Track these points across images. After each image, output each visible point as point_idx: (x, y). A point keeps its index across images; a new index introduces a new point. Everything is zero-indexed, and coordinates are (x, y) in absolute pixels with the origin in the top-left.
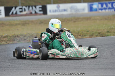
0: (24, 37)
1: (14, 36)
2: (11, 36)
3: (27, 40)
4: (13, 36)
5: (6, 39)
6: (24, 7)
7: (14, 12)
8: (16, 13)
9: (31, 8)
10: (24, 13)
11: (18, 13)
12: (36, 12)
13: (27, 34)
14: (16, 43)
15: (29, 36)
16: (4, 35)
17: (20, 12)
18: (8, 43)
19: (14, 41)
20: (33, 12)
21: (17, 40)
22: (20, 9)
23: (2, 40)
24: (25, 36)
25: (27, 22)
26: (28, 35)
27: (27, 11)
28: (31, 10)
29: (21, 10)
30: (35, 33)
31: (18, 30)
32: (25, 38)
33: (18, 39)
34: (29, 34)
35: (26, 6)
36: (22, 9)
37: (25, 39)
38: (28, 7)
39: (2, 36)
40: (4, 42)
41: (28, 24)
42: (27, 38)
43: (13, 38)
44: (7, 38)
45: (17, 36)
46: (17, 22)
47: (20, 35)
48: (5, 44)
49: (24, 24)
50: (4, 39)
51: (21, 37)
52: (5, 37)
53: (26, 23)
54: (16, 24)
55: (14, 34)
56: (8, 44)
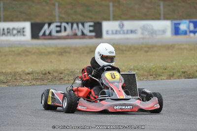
0: (60, 75)
1: (44, 73)
2: (38, 73)
3: (65, 80)
4: (42, 72)
5: (30, 77)
6: (64, 24)
7: (47, 33)
8: (50, 34)
9: (75, 26)
10: (63, 34)
11: (54, 34)
12: (83, 34)
13: (64, 70)
14: (46, 85)
15: (68, 73)
16: (27, 71)
17: (58, 32)
18: (32, 83)
19: (43, 80)
20: (79, 33)
21: (49, 79)
22: (57, 26)
23: (24, 78)
24: (61, 73)
25: (68, 50)
26: (66, 72)
27: (69, 31)
28: (75, 30)
29: (58, 29)
30: (78, 69)
31: (51, 62)
32: (62, 76)
33: (50, 77)
34: (68, 69)
35: (67, 23)
36: (60, 26)
37: (62, 79)
38: (70, 25)
39: (23, 72)
40: (26, 82)
41: (69, 53)
42: (65, 77)
43: (42, 75)
44: (32, 75)
45: (49, 73)
46: (51, 50)
47: (54, 71)
48: (28, 86)
49: (63, 52)
50: (27, 77)
51: (55, 74)
52: (29, 74)
53: (65, 52)
54: (49, 53)
55: (45, 70)
56: (34, 85)
